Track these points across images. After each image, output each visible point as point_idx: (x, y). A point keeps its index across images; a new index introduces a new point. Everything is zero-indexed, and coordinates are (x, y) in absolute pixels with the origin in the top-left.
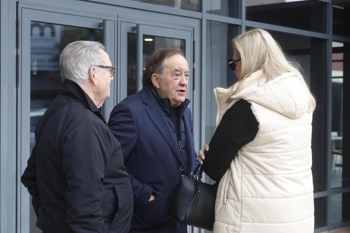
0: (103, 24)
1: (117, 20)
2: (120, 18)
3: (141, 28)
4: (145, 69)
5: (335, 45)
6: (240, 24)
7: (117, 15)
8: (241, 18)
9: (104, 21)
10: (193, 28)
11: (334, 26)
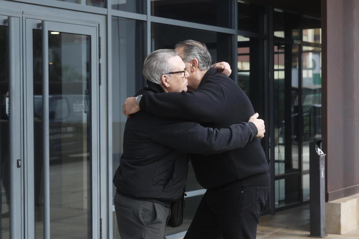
0: (7, 21)
1: (22, 16)
2: (25, 14)
3: (46, 24)
4: (51, 64)
5: (241, 39)
6: (146, 20)
7: (22, 11)
8: (146, 14)
9: (9, 17)
10: (98, 24)
11: (239, 20)
